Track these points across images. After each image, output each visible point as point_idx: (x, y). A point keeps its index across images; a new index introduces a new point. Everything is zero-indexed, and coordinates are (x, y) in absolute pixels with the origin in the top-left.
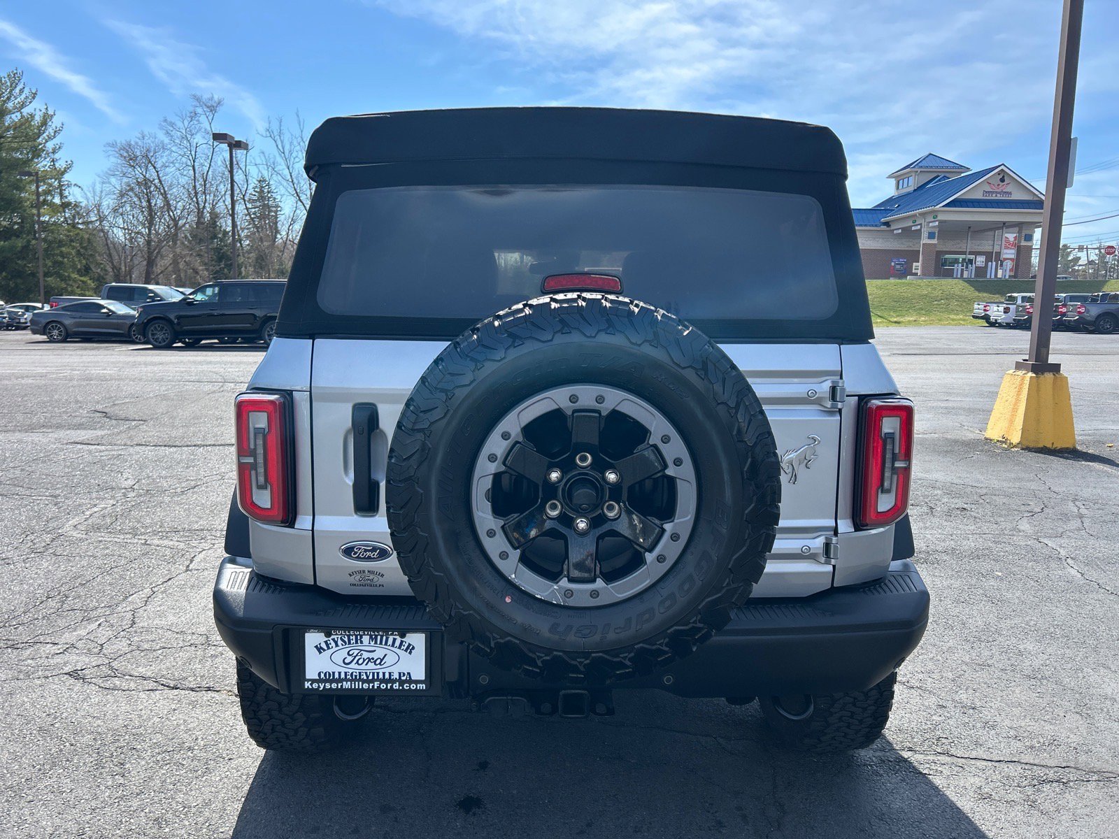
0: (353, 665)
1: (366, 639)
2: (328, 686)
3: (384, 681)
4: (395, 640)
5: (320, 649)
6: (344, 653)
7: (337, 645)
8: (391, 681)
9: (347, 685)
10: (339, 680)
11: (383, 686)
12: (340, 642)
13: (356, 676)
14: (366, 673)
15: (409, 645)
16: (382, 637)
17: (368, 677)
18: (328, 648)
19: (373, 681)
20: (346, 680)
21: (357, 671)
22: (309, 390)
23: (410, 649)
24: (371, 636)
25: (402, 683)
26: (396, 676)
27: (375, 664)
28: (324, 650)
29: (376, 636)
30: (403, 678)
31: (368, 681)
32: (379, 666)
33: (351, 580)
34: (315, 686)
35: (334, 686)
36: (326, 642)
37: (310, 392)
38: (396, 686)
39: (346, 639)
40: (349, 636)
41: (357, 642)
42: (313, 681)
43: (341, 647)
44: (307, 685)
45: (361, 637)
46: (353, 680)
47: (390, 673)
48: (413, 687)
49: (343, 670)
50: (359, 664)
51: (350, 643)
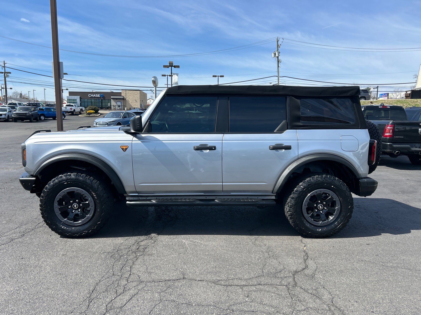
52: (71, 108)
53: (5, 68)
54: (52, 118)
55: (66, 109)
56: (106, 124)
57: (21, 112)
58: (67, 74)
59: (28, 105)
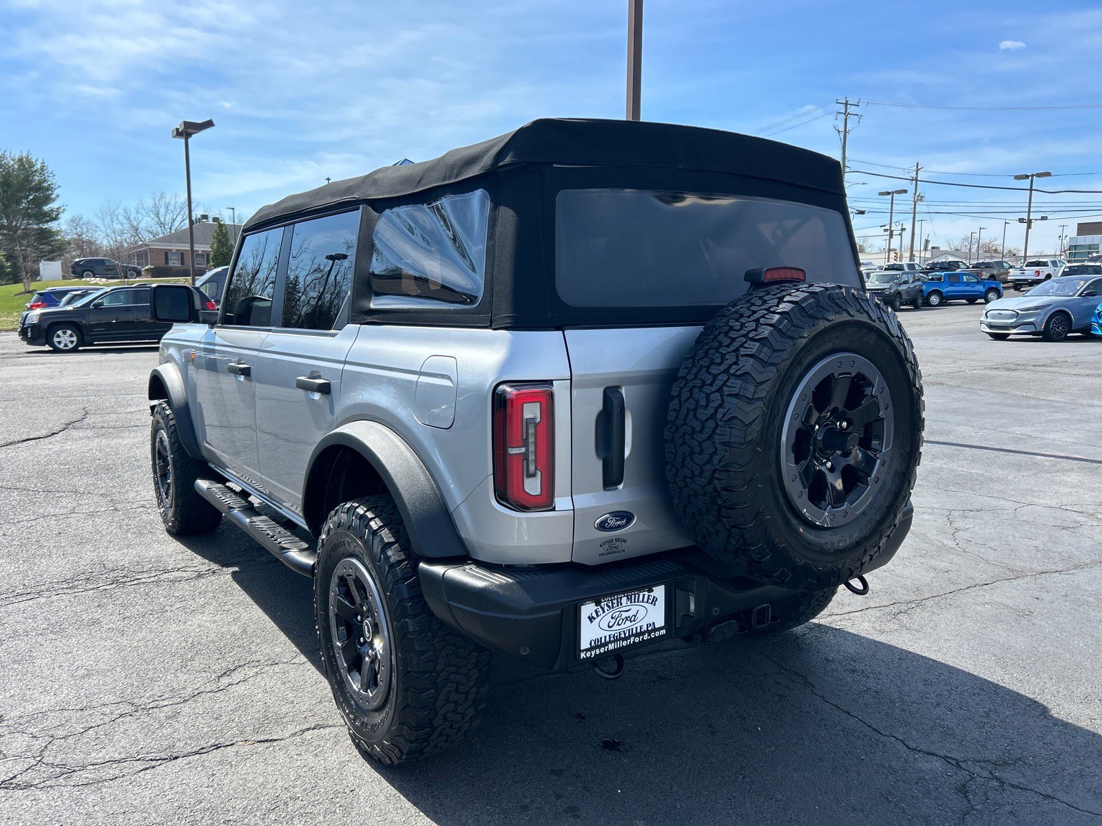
0: (616, 627)
1: (624, 600)
2: (598, 652)
3: (637, 635)
4: (644, 595)
5: (591, 619)
6: (608, 618)
7: (604, 612)
8: (642, 633)
9: (611, 647)
10: (606, 644)
11: (637, 640)
12: (606, 608)
13: (617, 636)
14: (624, 631)
15: (654, 597)
16: (635, 595)
17: (625, 634)
18: (598, 616)
19: (629, 637)
20: (610, 642)
21: (618, 632)
22: (570, 378)
23: (654, 601)
24: (627, 596)
25: (649, 632)
26: (645, 628)
27: (631, 622)
28: (594, 619)
29: (631, 596)
30: (650, 629)
31: (626, 639)
32: (633, 623)
33: (602, 550)
34: (588, 654)
35: (602, 650)
36: (596, 611)
37: (571, 380)
38: (646, 637)
39: (610, 605)
40: (612, 601)
41: (618, 606)
42: (587, 650)
43: (607, 612)
44: (583, 655)
45: (621, 600)
46: (616, 641)
47: (641, 627)
48: (657, 634)
49: (607, 634)
50: (619, 625)
51: (613, 608)
52: (1036, 272)
53: (916, 182)
54: (964, 301)
55: (1023, 273)
56: (1012, 315)
57: (877, 285)
58: (1050, 173)
59: (928, 267)
